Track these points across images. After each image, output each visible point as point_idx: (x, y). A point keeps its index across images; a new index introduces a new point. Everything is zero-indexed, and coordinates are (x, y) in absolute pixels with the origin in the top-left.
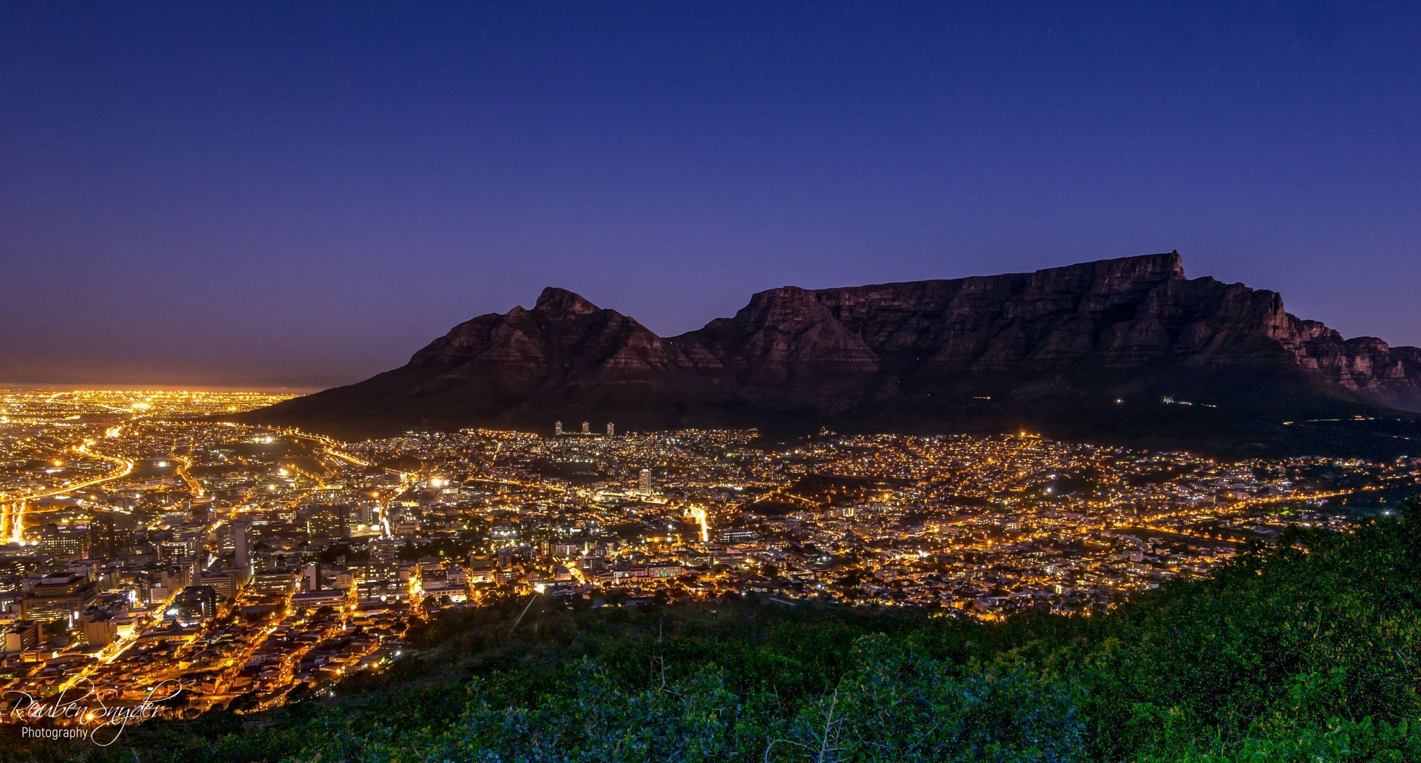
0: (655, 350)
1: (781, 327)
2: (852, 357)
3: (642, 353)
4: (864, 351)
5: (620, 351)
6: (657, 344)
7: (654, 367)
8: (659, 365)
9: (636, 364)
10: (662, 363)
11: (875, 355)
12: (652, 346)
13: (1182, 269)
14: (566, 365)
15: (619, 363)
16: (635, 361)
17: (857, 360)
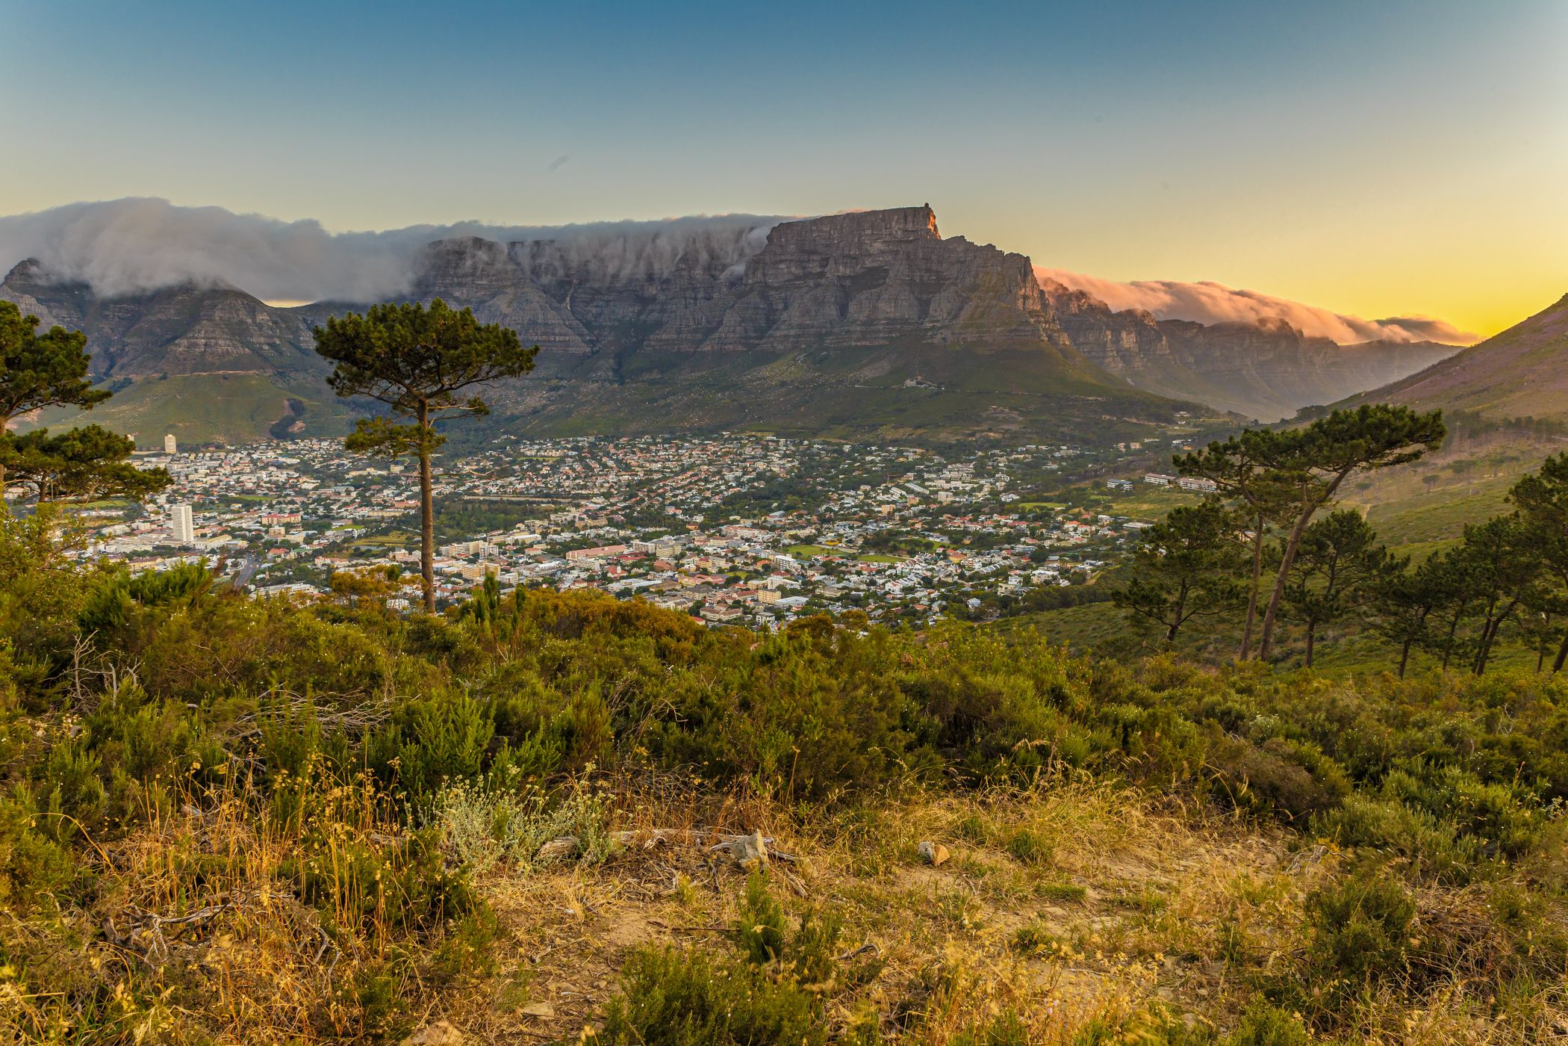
0: (260, 326)
1: (457, 294)
2: (554, 334)
3: (239, 332)
4: (570, 327)
5: (198, 327)
6: (261, 317)
7: (257, 351)
8: (266, 347)
9: (223, 344)
10: (272, 345)
11: (586, 332)
12: (254, 322)
13: (935, 227)
14: (112, 350)
15: (197, 345)
16: (221, 342)
17: (562, 338)
